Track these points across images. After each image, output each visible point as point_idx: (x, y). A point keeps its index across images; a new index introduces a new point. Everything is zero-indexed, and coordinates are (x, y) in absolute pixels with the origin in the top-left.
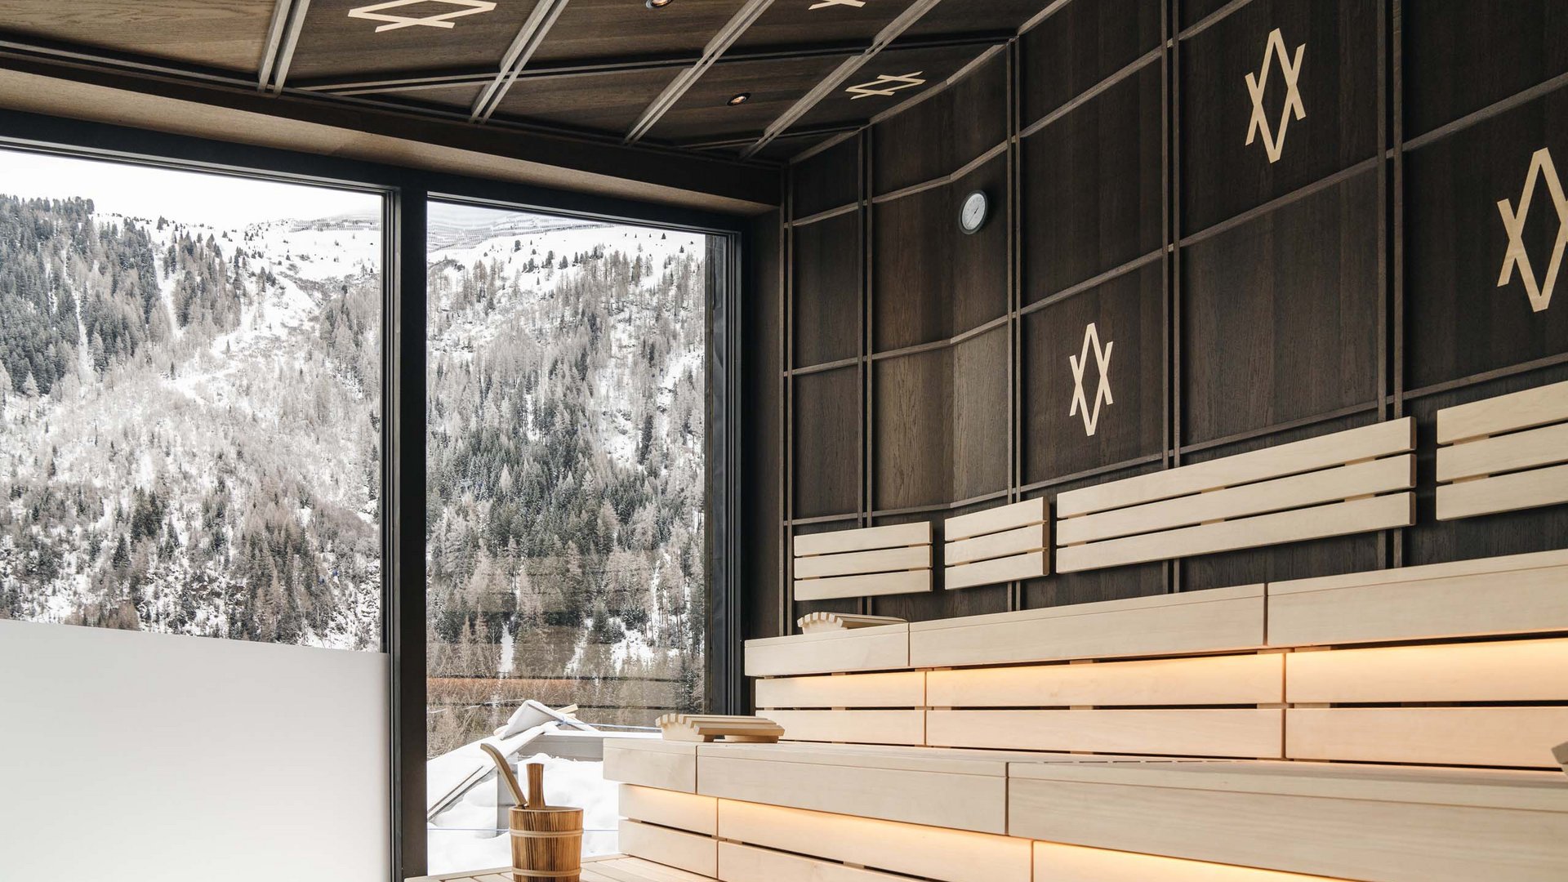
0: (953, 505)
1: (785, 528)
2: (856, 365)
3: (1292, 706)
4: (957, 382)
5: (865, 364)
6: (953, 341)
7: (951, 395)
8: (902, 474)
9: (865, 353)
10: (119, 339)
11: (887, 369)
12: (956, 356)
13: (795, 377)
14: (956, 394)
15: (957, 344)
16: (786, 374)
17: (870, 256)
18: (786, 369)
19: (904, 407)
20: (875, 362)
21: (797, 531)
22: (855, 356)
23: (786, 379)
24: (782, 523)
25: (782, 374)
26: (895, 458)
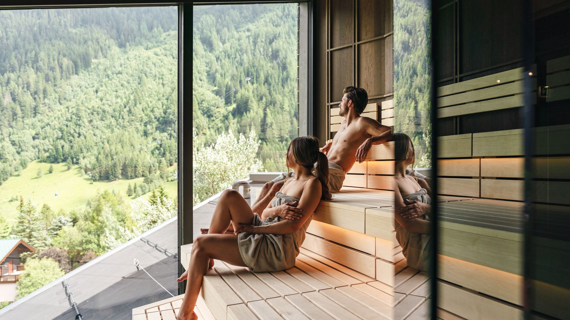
0: (385, 96)
1: (328, 106)
2: (352, 46)
3: (484, 178)
4: (386, 51)
5: (355, 46)
6: (385, 36)
7: (384, 56)
8: (367, 85)
9: (355, 42)
10: (130, 36)
11: (363, 47)
12: (386, 41)
13: (331, 52)
14: (386, 56)
15: (386, 37)
16: (328, 50)
17: (356, 6)
18: (328, 49)
19: (368, 61)
20: (358, 45)
21: (332, 107)
22: (351, 43)
23: (328, 52)
24: (327, 104)
25: (327, 51)
26: (365, 80)
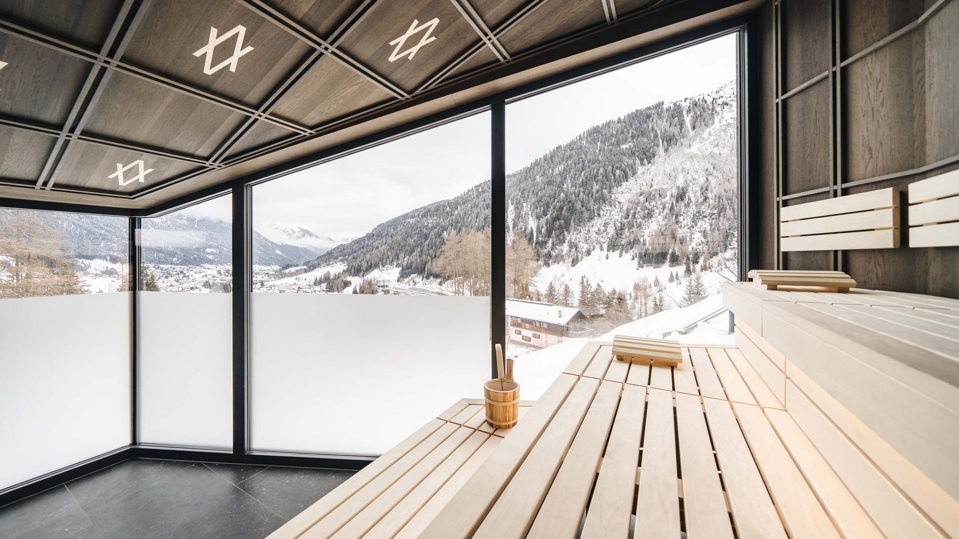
1: (778, 202)
2: (826, 77)
5: (834, 73)
6: (922, 21)
7: (921, 69)
8: (870, 150)
9: (834, 65)
10: (672, 141)
11: (855, 70)
12: (926, 31)
13: (784, 101)
14: (926, 67)
15: (927, 20)
16: (777, 101)
18: (777, 96)
19: (872, 95)
20: (843, 69)
22: (826, 69)
23: (777, 104)
24: (776, 199)
25: (775, 101)
26: (864, 138)
